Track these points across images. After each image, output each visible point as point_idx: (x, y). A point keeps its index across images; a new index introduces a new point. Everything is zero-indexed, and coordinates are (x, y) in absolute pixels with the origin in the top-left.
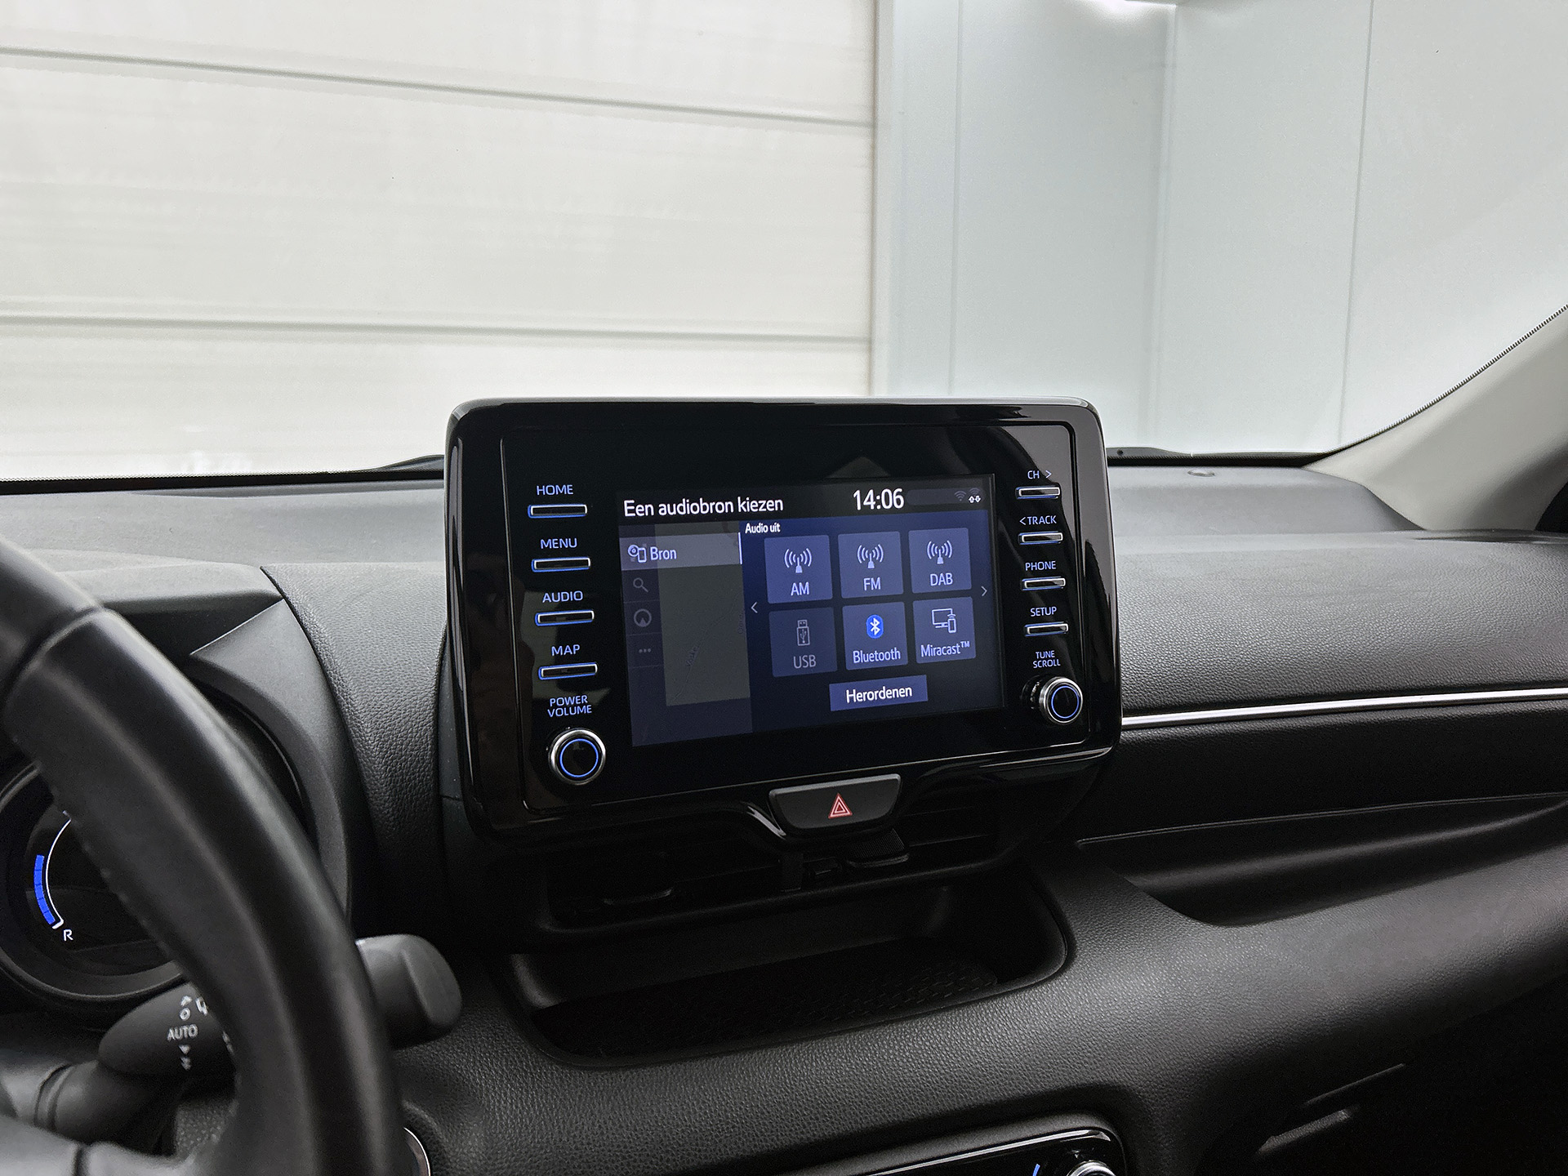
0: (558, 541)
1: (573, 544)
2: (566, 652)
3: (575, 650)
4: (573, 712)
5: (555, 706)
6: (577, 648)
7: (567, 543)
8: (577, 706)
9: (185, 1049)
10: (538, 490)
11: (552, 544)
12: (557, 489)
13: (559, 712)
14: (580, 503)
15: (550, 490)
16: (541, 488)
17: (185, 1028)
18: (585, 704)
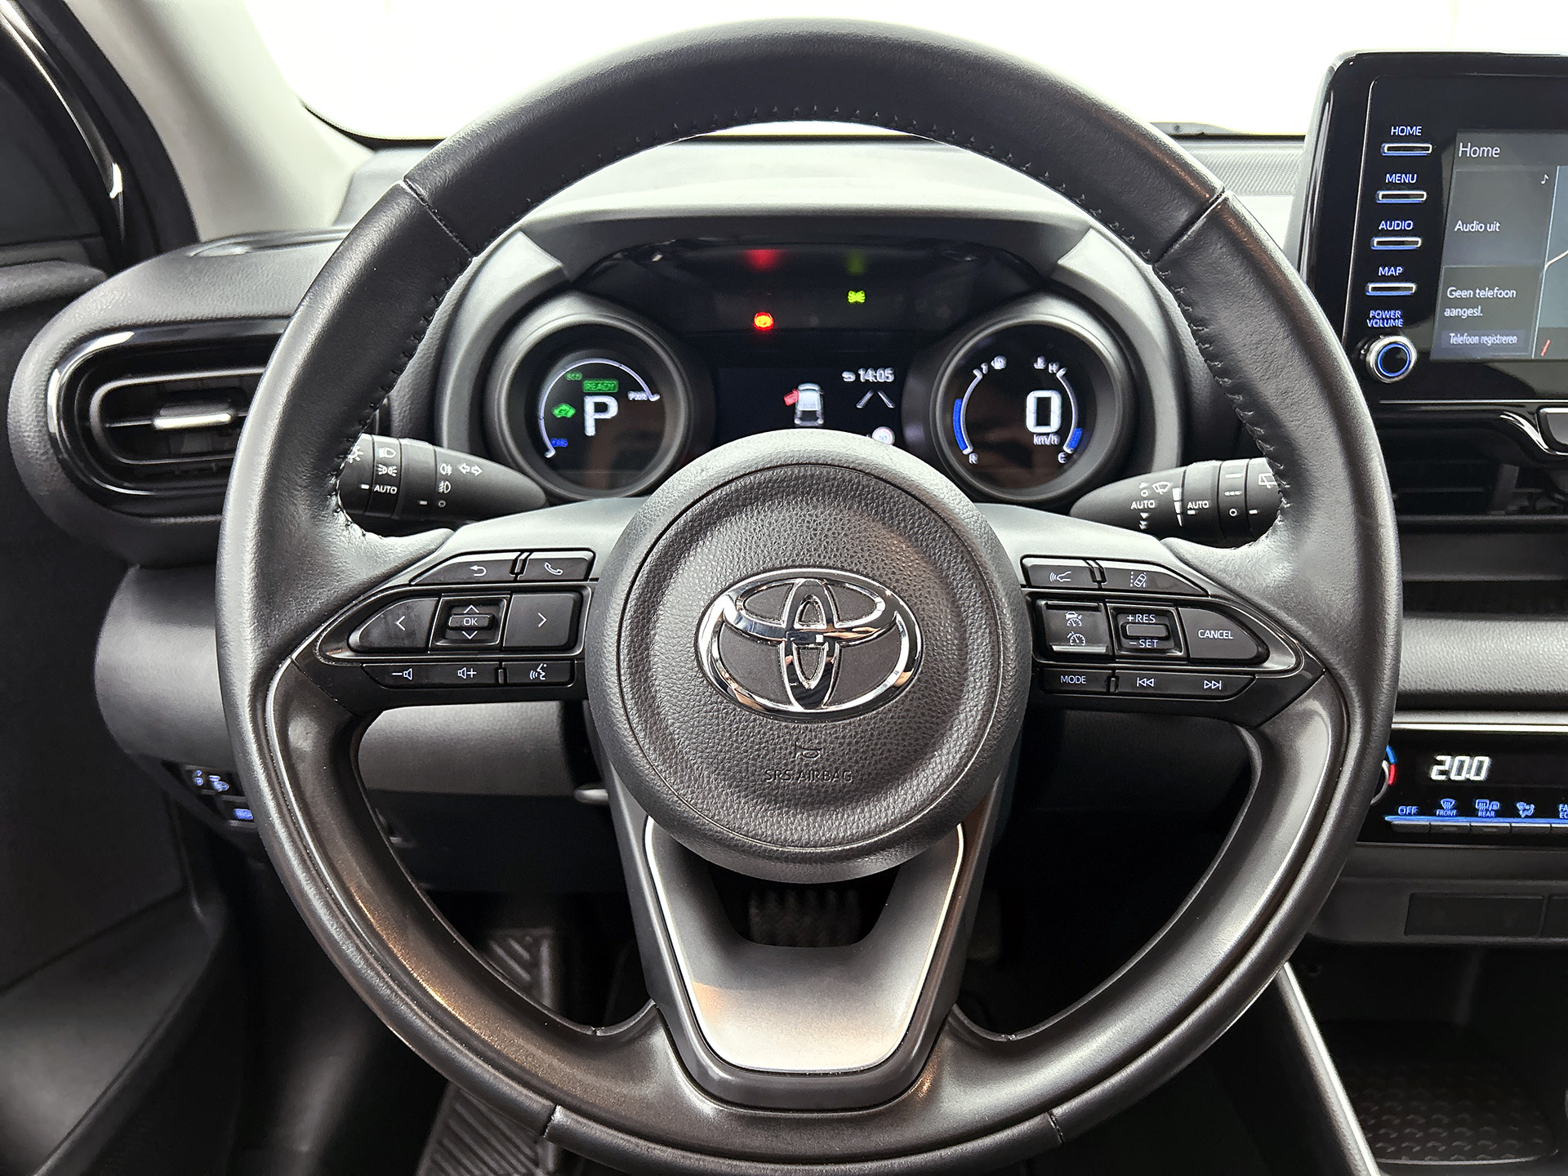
0: (1401, 177)
1: (1412, 180)
2: (1390, 273)
3: (1398, 271)
4: (1387, 324)
5: (1374, 318)
6: (1400, 270)
7: (1408, 179)
8: (1390, 318)
9: (1144, 515)
10: (1393, 130)
11: (1395, 178)
12: (1408, 130)
13: (1376, 323)
14: (1424, 143)
15: (1402, 131)
16: (1395, 129)
17: (1146, 502)
18: (1398, 318)
